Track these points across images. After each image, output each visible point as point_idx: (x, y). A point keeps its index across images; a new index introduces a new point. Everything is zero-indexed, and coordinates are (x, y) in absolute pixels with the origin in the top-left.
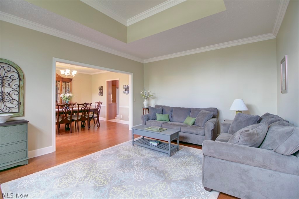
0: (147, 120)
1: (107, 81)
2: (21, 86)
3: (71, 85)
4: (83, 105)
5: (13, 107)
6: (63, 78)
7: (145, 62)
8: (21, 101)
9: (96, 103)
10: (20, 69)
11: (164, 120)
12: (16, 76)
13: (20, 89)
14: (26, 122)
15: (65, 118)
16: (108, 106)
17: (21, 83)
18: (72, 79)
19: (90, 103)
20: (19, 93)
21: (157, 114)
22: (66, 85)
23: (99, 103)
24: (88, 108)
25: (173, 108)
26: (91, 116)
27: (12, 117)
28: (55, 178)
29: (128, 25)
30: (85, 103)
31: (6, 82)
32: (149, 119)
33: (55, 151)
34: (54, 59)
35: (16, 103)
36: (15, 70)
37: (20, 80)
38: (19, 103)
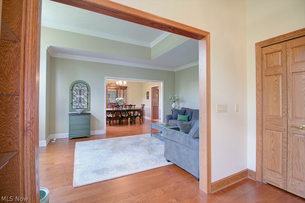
0: (170, 119)
1: (152, 88)
2: (88, 94)
3: (126, 91)
4: (129, 106)
5: (85, 105)
6: (121, 87)
7: (176, 70)
8: (88, 103)
9: (142, 105)
10: (88, 85)
11: (183, 120)
12: (86, 89)
13: (88, 96)
14: (90, 114)
15: (117, 115)
16: (153, 107)
17: (89, 92)
18: (127, 87)
19: (134, 105)
20: (87, 98)
21: (178, 115)
22: (124, 91)
23: (144, 105)
24: (133, 109)
25: (193, 110)
26: (136, 115)
27: (83, 111)
28: (98, 143)
29: (152, 46)
30: (131, 105)
31: (82, 92)
32: (171, 119)
33: (106, 133)
34: (106, 77)
35: (86, 103)
36: (86, 86)
37: (88, 91)
38: (88, 104)
